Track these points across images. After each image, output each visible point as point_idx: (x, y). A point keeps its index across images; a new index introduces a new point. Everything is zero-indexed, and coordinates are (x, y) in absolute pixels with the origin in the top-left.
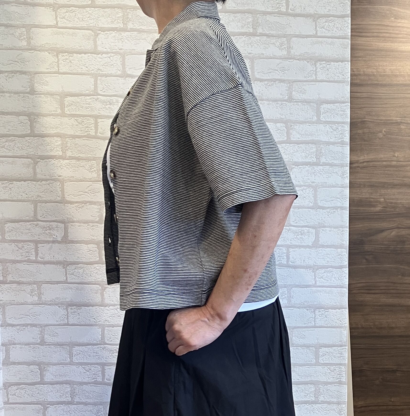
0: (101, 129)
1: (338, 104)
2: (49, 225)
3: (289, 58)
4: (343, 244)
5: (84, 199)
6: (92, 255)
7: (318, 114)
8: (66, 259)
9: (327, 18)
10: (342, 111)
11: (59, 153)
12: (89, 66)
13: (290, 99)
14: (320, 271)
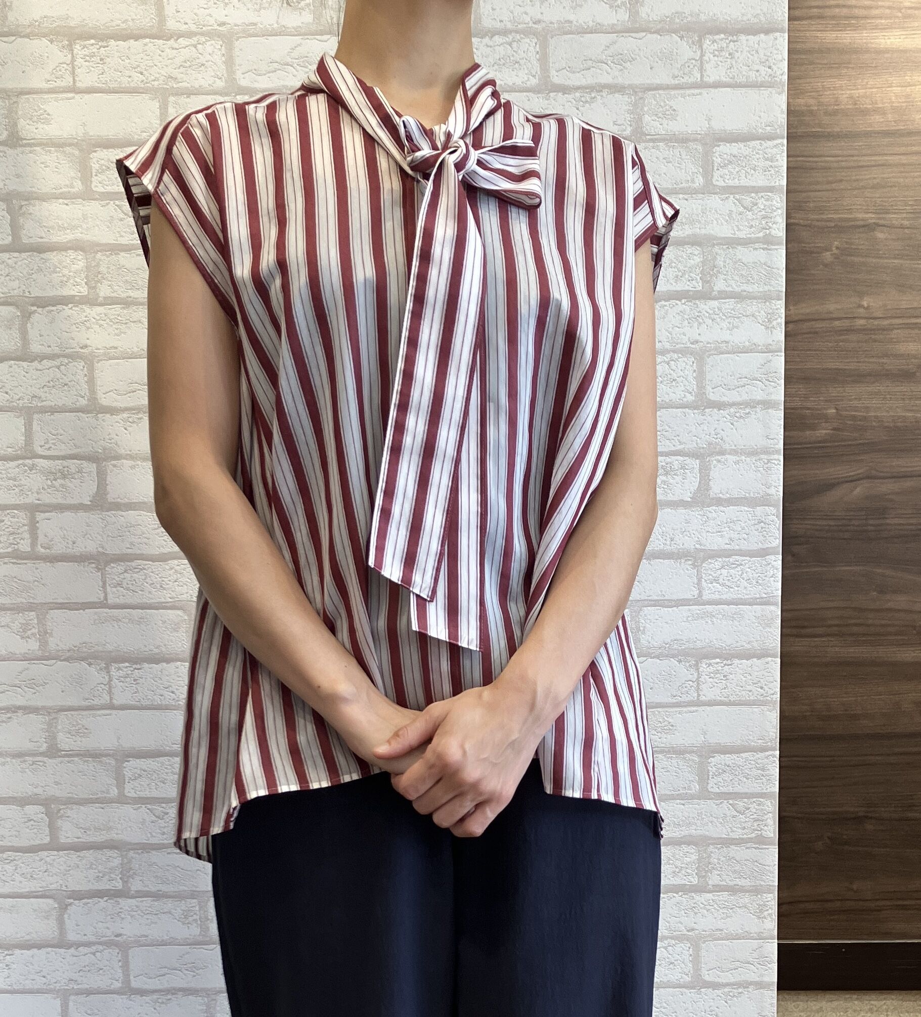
1: (757, 142)
2: (61, 468)
4: (768, 495)
5: (142, 402)
7: (708, 169)
8: (103, 548)
11: (82, 289)
12: (146, 70)
13: (638, 135)
14: (711, 563)
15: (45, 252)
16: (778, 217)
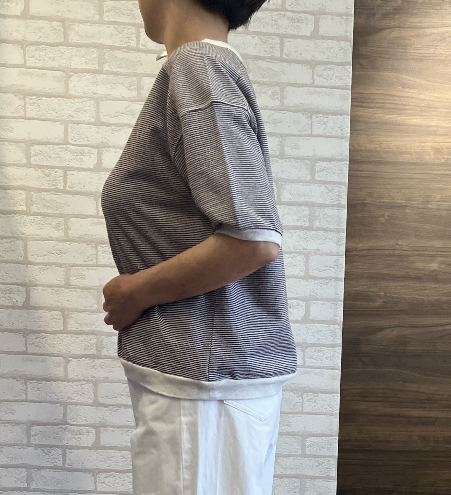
0: (71, 182)
1: (336, 162)
2: (9, 289)
3: (282, 109)
4: (336, 320)
5: (49, 261)
6: (56, 323)
7: (313, 172)
8: (26, 327)
9: (325, 66)
10: (339, 170)
11: (23, 208)
12: (59, 111)
13: (282, 155)
14: (310, 349)
15: (7, 190)
16: (344, 196)
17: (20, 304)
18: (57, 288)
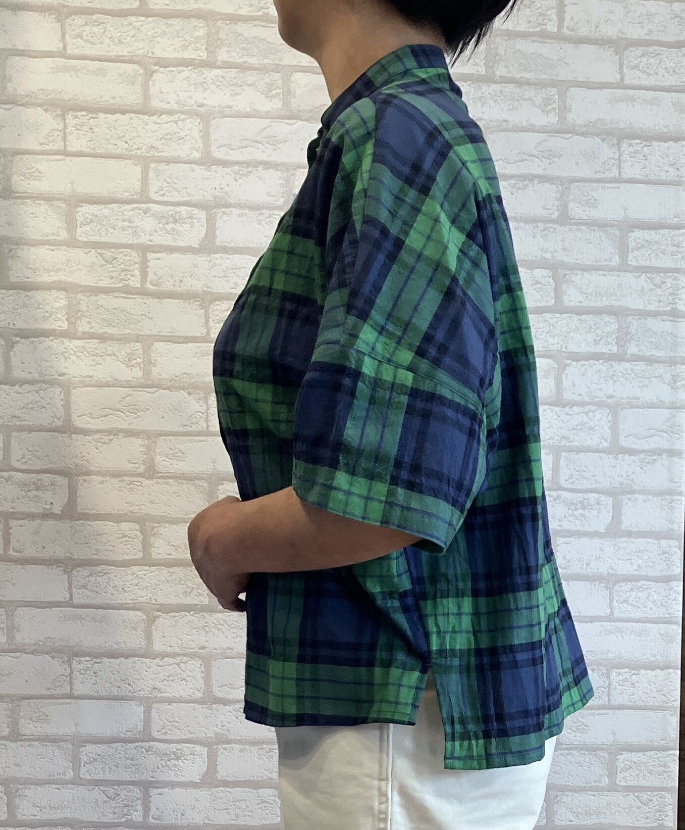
0: (155, 274)
1: (667, 230)
2: (35, 480)
3: (563, 130)
4: (672, 530)
5: (114, 425)
6: (129, 546)
7: (624, 250)
8: (70, 553)
9: (645, 48)
12: (130, 140)
13: (564, 219)
14: (622, 586)
16: (683, 294)
17: (57, 510)
18: (129, 478)
